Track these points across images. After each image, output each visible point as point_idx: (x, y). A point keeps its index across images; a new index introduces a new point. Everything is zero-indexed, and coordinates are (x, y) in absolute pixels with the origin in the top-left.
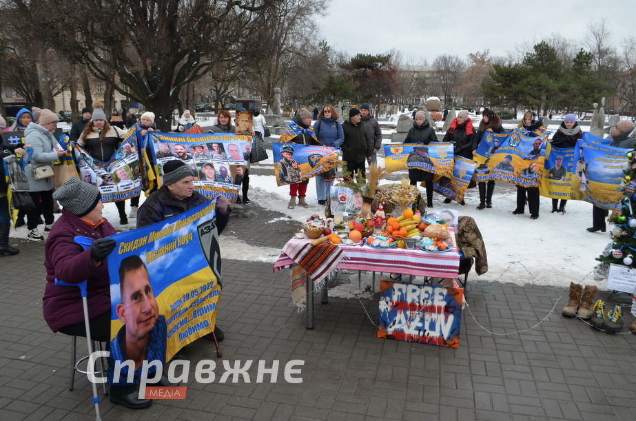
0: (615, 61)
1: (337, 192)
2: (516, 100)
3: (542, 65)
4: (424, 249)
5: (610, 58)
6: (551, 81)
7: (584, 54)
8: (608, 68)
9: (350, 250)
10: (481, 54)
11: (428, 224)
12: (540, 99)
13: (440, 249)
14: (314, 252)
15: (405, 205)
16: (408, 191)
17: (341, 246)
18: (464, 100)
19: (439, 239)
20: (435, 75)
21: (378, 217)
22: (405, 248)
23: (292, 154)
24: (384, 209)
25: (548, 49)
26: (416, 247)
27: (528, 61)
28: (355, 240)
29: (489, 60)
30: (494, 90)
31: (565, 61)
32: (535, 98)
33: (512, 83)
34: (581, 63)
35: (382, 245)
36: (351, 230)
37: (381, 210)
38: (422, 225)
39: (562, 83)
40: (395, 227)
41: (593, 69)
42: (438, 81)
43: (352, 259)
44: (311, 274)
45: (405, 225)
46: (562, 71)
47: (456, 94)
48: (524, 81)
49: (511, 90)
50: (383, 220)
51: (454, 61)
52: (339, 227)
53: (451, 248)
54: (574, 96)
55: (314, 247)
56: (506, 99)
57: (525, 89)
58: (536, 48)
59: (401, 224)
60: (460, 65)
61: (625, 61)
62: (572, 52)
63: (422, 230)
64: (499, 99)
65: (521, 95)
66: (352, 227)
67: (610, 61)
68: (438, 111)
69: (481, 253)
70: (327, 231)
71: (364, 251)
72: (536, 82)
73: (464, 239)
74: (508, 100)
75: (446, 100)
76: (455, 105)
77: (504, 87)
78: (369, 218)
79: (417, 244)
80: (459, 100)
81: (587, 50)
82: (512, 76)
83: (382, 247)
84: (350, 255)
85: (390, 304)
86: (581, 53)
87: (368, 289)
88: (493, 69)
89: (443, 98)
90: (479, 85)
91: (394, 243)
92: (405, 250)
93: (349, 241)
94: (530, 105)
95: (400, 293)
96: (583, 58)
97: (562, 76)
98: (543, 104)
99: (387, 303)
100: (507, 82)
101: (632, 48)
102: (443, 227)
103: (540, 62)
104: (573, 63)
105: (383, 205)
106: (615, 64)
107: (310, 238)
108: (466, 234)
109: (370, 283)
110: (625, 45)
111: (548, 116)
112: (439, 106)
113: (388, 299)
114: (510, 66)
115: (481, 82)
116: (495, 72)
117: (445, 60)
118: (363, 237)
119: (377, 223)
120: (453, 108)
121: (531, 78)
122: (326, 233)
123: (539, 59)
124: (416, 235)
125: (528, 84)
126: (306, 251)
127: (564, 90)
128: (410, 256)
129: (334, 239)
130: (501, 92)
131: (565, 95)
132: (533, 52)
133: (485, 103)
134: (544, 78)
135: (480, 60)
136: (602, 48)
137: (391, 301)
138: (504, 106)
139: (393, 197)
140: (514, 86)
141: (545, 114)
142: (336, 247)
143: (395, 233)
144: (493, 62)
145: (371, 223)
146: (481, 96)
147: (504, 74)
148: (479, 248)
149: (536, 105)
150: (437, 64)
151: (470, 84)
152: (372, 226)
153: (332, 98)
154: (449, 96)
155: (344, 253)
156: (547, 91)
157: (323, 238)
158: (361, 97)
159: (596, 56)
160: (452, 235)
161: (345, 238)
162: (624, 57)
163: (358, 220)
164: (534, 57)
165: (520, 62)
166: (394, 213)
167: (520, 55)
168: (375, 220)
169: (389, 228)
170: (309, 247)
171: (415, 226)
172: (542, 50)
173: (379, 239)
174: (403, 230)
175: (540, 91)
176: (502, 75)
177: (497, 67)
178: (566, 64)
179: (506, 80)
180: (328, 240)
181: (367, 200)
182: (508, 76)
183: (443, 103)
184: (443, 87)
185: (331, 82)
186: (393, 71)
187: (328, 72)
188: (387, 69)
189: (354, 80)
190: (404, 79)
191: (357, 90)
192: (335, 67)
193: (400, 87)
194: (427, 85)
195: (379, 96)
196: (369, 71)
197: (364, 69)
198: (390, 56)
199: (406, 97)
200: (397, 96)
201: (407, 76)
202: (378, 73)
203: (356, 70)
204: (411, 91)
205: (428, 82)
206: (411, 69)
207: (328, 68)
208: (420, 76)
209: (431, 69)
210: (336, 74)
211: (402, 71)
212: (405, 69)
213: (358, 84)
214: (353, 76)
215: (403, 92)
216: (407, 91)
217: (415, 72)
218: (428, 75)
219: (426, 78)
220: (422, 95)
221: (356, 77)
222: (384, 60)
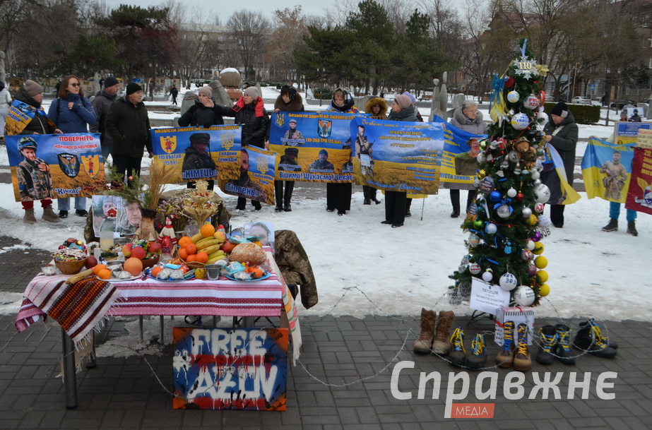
0: (456, 26)
1: (102, 204)
2: (338, 74)
3: (370, 28)
4: (232, 278)
5: (450, 22)
6: (381, 49)
7: (420, 16)
8: (448, 35)
9: (126, 287)
10: (292, 10)
11: (235, 244)
12: (368, 73)
13: (254, 277)
14: (72, 293)
15: (202, 218)
16: (206, 198)
17: (113, 282)
18: (271, 73)
19: (253, 263)
20: (231, 38)
21: (164, 237)
22: (205, 278)
23: (35, 150)
24: (172, 225)
25: (376, 8)
26: (221, 277)
27: (352, 22)
28: (134, 272)
29: (301, 21)
30: (310, 59)
31: (398, 23)
32: (362, 71)
33: (332, 52)
34: (416, 28)
35: (174, 276)
36: (127, 258)
37: (168, 227)
38: (228, 245)
39: (394, 52)
40: (190, 249)
41: (431, 35)
42: (235, 46)
43: (131, 299)
44: (68, 328)
45: (205, 247)
46: (395, 37)
47: (261, 65)
48: (348, 49)
49: (331, 60)
50: (172, 240)
51: (256, 19)
52: (108, 255)
53: (269, 275)
54: (410, 69)
55: (72, 286)
56: (326, 72)
57: (350, 60)
58: (361, 6)
59: (199, 245)
60: (265, 24)
61: (468, 27)
62: (405, 12)
63: (228, 252)
64: (316, 73)
65: (344, 67)
66: (128, 253)
67: (451, 27)
68: (237, 87)
69: (308, 279)
70: (91, 261)
71: (148, 286)
72: (362, 50)
73: (284, 261)
74: (328, 74)
75: (246, 73)
76: (259, 79)
77: (323, 57)
78: (152, 239)
79: (223, 272)
80: (264, 73)
81: (423, 11)
82: (332, 42)
83: (174, 280)
84: (126, 294)
85: (189, 359)
86: (416, 15)
87: (154, 341)
88: (308, 32)
89: (242, 69)
90: (289, 53)
91: (189, 273)
92: (207, 282)
93: (124, 274)
94: (356, 80)
95: (201, 343)
96: (419, 21)
97: (395, 44)
98: (372, 80)
99: (184, 358)
100: (326, 50)
101: (475, 11)
102: (257, 247)
103: (367, 25)
104: (407, 28)
105: (172, 220)
106: (456, 30)
107: (65, 273)
108: (286, 254)
109: (156, 332)
110: (466, 6)
111: (379, 95)
112: (238, 80)
113: (185, 352)
114: (329, 28)
115: (293, 49)
116: (310, 36)
117: (244, 18)
118: (145, 266)
119: (165, 246)
120: (258, 84)
121: (357, 46)
122: (89, 263)
123: (365, 21)
124: (220, 260)
125: (353, 53)
126: (59, 293)
127: (397, 61)
128: (216, 289)
129: (103, 272)
130: (319, 63)
131: (398, 69)
132: (358, 11)
133: (298, 77)
134: (372, 46)
135: (290, 20)
136: (440, 9)
137: (190, 354)
138: (324, 82)
139: (186, 208)
140: (335, 55)
141: (375, 93)
142: (105, 284)
143: (191, 258)
144: (307, 23)
145: (156, 246)
146: (293, 67)
147: (322, 39)
148: (304, 272)
149: (364, 80)
150: (233, 23)
151: (278, 52)
152: (157, 251)
153: (85, 67)
154: (251, 67)
155: (118, 291)
156: (377, 62)
157: (85, 272)
158: (128, 67)
159: (434, 19)
160: (270, 256)
161: (119, 270)
162: (466, 21)
163: (136, 243)
164: (360, 18)
165: (342, 24)
166: (187, 230)
167: (342, 14)
168: (160, 242)
169: (182, 252)
170: (64, 286)
171: (218, 246)
172: (368, 10)
173: (169, 268)
174: (202, 254)
175: (368, 62)
176: (319, 41)
177: (312, 29)
178: (398, 28)
179: (325, 47)
180: (93, 274)
181: (148, 213)
182: (328, 42)
183: (243, 77)
184: (242, 55)
185: (82, 43)
186: (174, 31)
187: (78, 29)
188: (164, 28)
189: (117, 43)
190: (188, 43)
191: (121, 56)
192: (88, 23)
193: (182, 53)
194: (221, 51)
195: (154, 65)
196: (138, 29)
197: (130, 27)
198: (167, 10)
199: (192, 68)
200: (179, 66)
201: (191, 37)
202: (151, 33)
203: (118, 28)
204: (198, 58)
205: (221, 47)
206: (198, 29)
207: (78, 23)
208: (211, 38)
209: (225, 30)
210: (90, 33)
211: (185, 32)
212: (189, 28)
213: (122, 47)
214: (115, 37)
215: (187, 61)
216: (193, 60)
217: (203, 33)
218: (221, 38)
219: (219, 42)
220: (214, 65)
221: (119, 38)
222: (161, 15)
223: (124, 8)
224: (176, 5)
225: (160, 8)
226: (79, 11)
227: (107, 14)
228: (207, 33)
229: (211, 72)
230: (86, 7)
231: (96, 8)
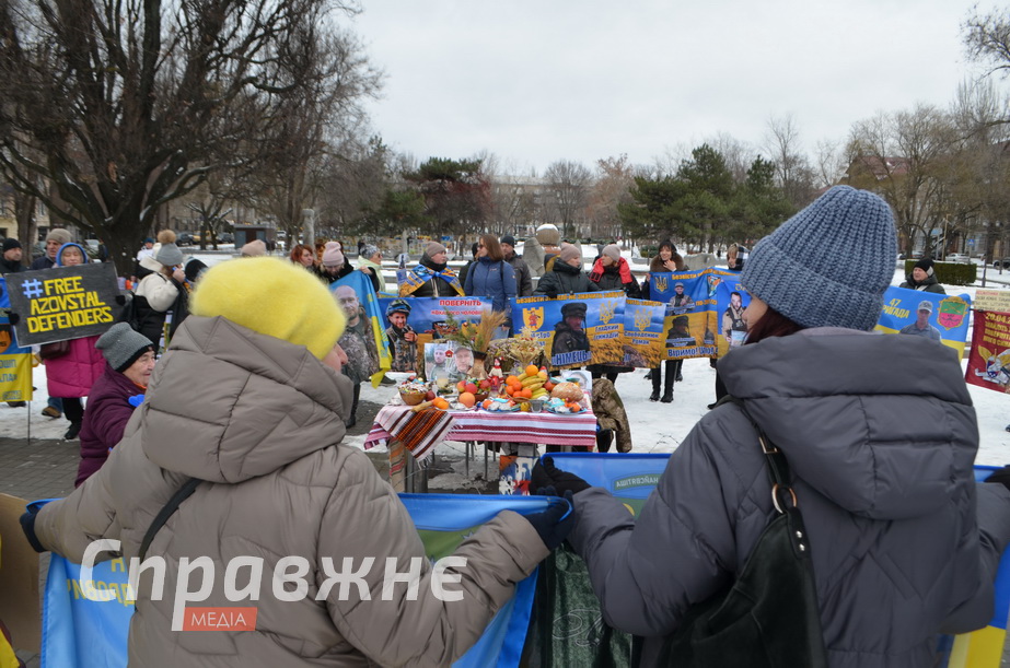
0: (808, 174)
1: (433, 351)
2: (669, 229)
3: (705, 178)
4: (553, 411)
5: (800, 169)
6: (718, 202)
7: (763, 163)
8: (797, 183)
9: (462, 416)
10: (618, 159)
11: (555, 384)
12: (702, 228)
13: (572, 411)
14: (416, 420)
15: (526, 360)
16: (530, 342)
17: (450, 412)
18: (594, 229)
19: (571, 399)
20: (549, 190)
21: (493, 376)
22: (530, 411)
24: (501, 366)
25: (712, 156)
26: (543, 411)
27: (685, 172)
28: (468, 404)
29: (628, 171)
30: (636, 214)
31: (737, 173)
32: (696, 226)
33: (662, 205)
34: (759, 177)
35: (502, 408)
36: (461, 393)
37: (497, 367)
38: (549, 384)
39: (733, 205)
40: (516, 386)
41: (776, 184)
42: (552, 199)
43: (465, 427)
44: (412, 450)
45: (529, 384)
46: (734, 188)
47: (581, 220)
48: (680, 202)
49: (661, 214)
50: (500, 380)
51: (576, 170)
52: (444, 391)
53: (585, 410)
55: (416, 414)
56: (654, 228)
57: (682, 214)
58: (695, 153)
59: (524, 383)
60: (586, 176)
61: (821, 174)
62: (746, 160)
63: (550, 391)
64: (644, 229)
65: (675, 221)
66: (462, 389)
67: (800, 174)
69: (623, 426)
70: (430, 395)
71: (480, 417)
72: (696, 203)
73: (600, 409)
74: (658, 229)
76: (579, 236)
77: (651, 210)
78: (482, 378)
79: (545, 406)
80: (585, 229)
81: (767, 157)
82: (661, 194)
83: (502, 411)
84: (461, 422)
85: (513, 484)
86: (758, 162)
87: (479, 478)
88: (634, 183)
90: (614, 207)
91: (515, 407)
92: (530, 414)
93: (460, 406)
94: (689, 237)
95: (524, 470)
96: (761, 170)
97: (733, 195)
98: (707, 236)
99: (509, 483)
100: (656, 203)
101: (829, 155)
102: (575, 386)
103: (702, 174)
104: (748, 177)
105: (500, 361)
106: (807, 177)
107: (409, 404)
108: (603, 402)
109: (480, 471)
110: (819, 151)
113: (510, 477)
114: (658, 180)
115: (617, 202)
116: (637, 188)
117: (563, 168)
118: (477, 401)
119: (493, 385)
121: (690, 197)
122: (427, 397)
123: (700, 170)
124: (542, 396)
125: (686, 205)
126: (405, 419)
127: (736, 215)
128: (536, 420)
129: (441, 403)
130: (647, 217)
131: (737, 223)
132: (691, 158)
133: (624, 233)
134: (707, 198)
135: (615, 170)
136: (788, 154)
137: (514, 480)
138: (652, 238)
139: (513, 351)
140: (665, 208)
142: (443, 414)
143: (517, 394)
145: (486, 383)
146: (618, 222)
147: (651, 191)
148: (620, 419)
149: (698, 236)
150: (551, 175)
151: (601, 206)
152: (487, 388)
153: (391, 225)
154: (571, 222)
155: (454, 419)
156: (713, 216)
157: (425, 403)
158: (437, 224)
159: (781, 165)
161: (455, 402)
162: (819, 168)
163: (470, 380)
164: (693, 167)
165: (674, 174)
166: (513, 371)
167: (673, 162)
168: (490, 381)
169: (510, 388)
170: (410, 414)
171: (541, 384)
172: (704, 157)
173: (497, 402)
174: (526, 390)
175: (703, 215)
176: (647, 193)
177: (640, 180)
178: (738, 176)
179: (654, 200)
180: (433, 405)
181: (479, 356)
182: (657, 194)
184: (561, 209)
185: (390, 200)
186: (486, 184)
187: (386, 184)
188: (476, 181)
189: (426, 198)
190: (501, 196)
191: (430, 212)
192: (394, 177)
193: (496, 209)
194: (537, 205)
195: (465, 221)
196: (448, 184)
197: (440, 181)
198: (480, 162)
199: (505, 224)
200: (492, 222)
201: (505, 191)
202: (462, 187)
203: (428, 182)
204: (512, 214)
205: (538, 201)
206: (512, 182)
207: (385, 178)
208: (527, 191)
209: (541, 182)
210: (396, 187)
211: (498, 185)
212: (502, 180)
213: (431, 203)
214: (424, 192)
215: (500, 217)
216: (507, 216)
217: (518, 186)
218: (537, 192)
219: (535, 196)
220: (530, 221)
221: (428, 193)
222: (472, 167)
223: (434, 161)
224: (489, 157)
225: (472, 160)
226: (386, 165)
227: (415, 167)
228: (522, 186)
229: (525, 229)
230: (394, 160)
231: (403, 161)
